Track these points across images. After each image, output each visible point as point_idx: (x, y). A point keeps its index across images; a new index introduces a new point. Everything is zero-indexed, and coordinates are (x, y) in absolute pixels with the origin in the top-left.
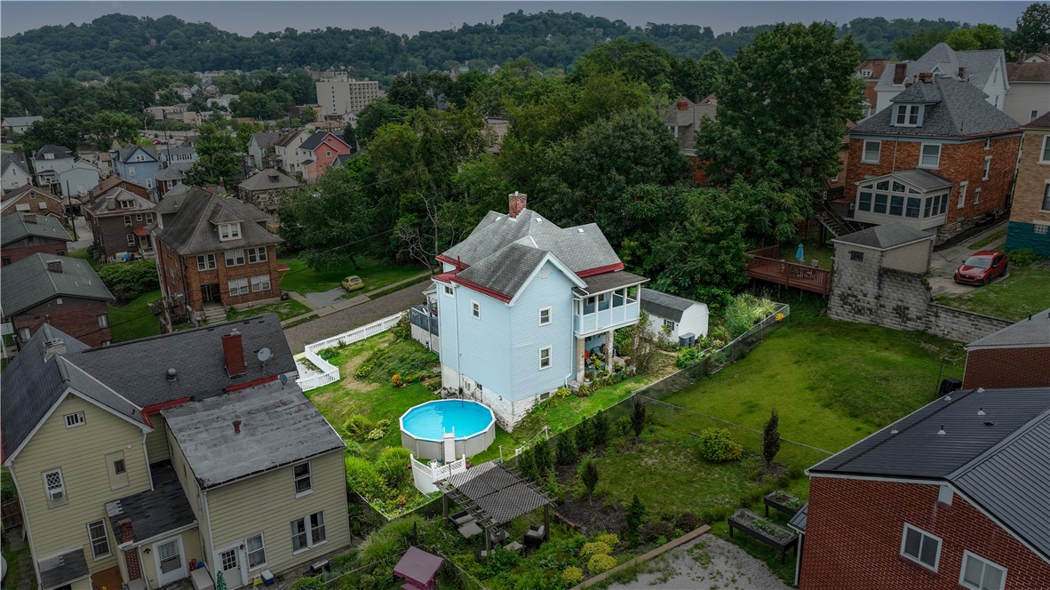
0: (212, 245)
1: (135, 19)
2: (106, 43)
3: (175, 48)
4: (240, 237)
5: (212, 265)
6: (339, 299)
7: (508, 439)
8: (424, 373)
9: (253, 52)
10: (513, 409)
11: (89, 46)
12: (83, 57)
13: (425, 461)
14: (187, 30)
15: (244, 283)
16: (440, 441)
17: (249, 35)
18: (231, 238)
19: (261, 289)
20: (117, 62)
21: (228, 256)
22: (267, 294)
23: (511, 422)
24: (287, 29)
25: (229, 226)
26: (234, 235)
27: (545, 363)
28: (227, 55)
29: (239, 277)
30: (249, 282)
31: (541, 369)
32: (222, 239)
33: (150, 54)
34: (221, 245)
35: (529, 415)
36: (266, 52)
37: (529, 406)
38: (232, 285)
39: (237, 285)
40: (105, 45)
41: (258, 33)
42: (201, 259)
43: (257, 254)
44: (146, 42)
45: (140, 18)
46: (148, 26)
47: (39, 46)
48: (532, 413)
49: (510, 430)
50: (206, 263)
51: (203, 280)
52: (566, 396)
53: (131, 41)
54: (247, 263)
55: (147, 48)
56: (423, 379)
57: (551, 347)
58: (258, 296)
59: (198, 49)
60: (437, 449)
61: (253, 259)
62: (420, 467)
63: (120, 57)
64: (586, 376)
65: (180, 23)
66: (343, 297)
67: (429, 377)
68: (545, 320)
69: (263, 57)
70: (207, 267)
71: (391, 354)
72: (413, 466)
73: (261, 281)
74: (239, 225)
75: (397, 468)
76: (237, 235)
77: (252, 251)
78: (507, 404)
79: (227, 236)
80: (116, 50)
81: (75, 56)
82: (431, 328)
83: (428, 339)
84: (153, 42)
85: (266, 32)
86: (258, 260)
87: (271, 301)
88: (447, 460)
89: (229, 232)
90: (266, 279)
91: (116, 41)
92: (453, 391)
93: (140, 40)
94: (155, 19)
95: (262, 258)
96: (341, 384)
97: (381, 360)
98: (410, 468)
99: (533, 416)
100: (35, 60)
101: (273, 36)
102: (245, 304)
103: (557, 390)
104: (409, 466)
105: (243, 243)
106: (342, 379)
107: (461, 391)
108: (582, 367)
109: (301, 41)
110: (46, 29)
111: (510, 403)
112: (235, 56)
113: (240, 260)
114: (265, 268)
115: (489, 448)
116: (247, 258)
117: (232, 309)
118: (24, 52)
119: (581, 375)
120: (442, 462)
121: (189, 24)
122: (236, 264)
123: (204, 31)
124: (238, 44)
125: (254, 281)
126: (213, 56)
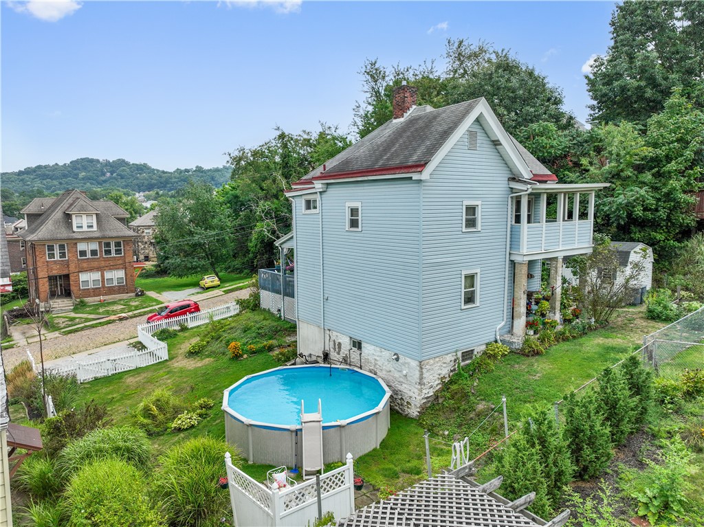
0: (64, 233)
1: (98, 161)
2: (77, 175)
3: (122, 178)
4: (95, 228)
5: (63, 255)
6: (193, 294)
7: (413, 428)
8: (274, 342)
9: (174, 180)
10: (422, 374)
11: (65, 176)
12: (61, 183)
13: (260, 470)
14: (131, 168)
15: (96, 276)
16: (294, 427)
17: (172, 170)
18: (85, 229)
19: (115, 283)
20: (82, 186)
21: (81, 246)
22: (121, 289)
23: (416, 398)
24: (197, 167)
25: (84, 217)
26: (89, 227)
27: (470, 299)
28: (156, 182)
29: (91, 270)
30: (103, 276)
31: (463, 307)
32: (75, 229)
33: (105, 181)
34: (74, 234)
35: (446, 385)
36: (182, 180)
37: (445, 371)
38: (83, 277)
39: (89, 278)
40: (76, 176)
41: (178, 169)
42: (51, 248)
43: (113, 248)
44: (104, 174)
45: (101, 160)
46: (106, 165)
47: (32, 177)
48: (451, 382)
49: (414, 412)
50: (57, 252)
51: (52, 269)
52: (504, 355)
53: (94, 173)
54: (101, 256)
55: (103, 178)
56: (270, 349)
57: (478, 271)
58: (111, 291)
59: (137, 178)
60: (288, 443)
61: (108, 252)
62: (246, 485)
63: (85, 184)
64: (529, 325)
65: (127, 164)
66: (198, 293)
67: (279, 346)
68: (471, 223)
69: (180, 183)
70: (57, 257)
71: (233, 325)
72: (231, 482)
73: (116, 275)
74: (94, 216)
75: (195, 487)
76: (92, 226)
77: (108, 245)
78: (410, 366)
79: (82, 227)
80: (83, 179)
81: (55, 182)
82: (285, 289)
83: (281, 306)
84: (108, 174)
85: (183, 168)
86: (113, 254)
87: (125, 296)
88: (307, 467)
89: (84, 223)
90: (121, 274)
91: (84, 174)
92: (314, 358)
93: (100, 173)
94: (111, 161)
95: (118, 252)
96: (168, 363)
97: (221, 332)
98: (225, 486)
99: (454, 387)
100: (28, 185)
101: (187, 171)
102: (97, 299)
103: (483, 348)
104: (222, 481)
105: (97, 235)
106: (171, 358)
107: (326, 357)
108: (523, 310)
109: (205, 173)
110: (39, 167)
111: (414, 364)
112: (161, 183)
113: (94, 252)
114: (120, 262)
115: (384, 444)
116: (101, 251)
117: (82, 302)
118: (22, 180)
119: (521, 322)
120: (297, 472)
121: (133, 164)
122: (89, 256)
123: (142, 168)
124: (163, 175)
125: (108, 275)
126: (146, 182)
